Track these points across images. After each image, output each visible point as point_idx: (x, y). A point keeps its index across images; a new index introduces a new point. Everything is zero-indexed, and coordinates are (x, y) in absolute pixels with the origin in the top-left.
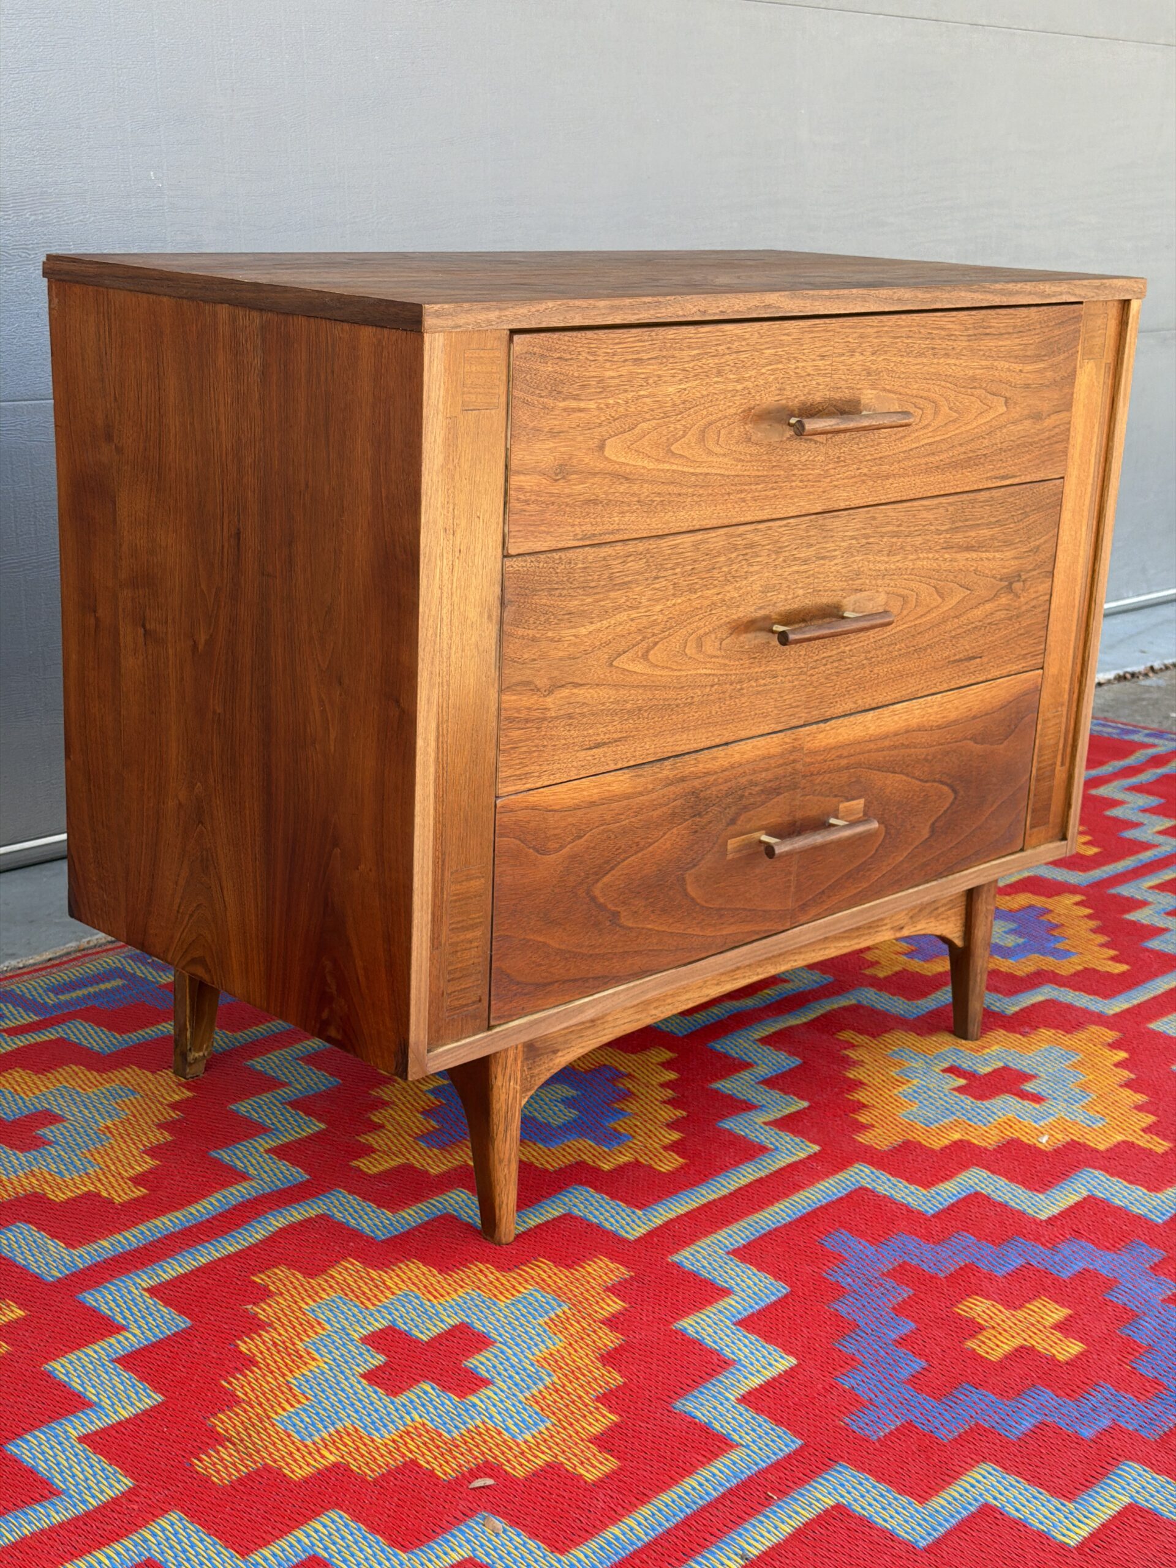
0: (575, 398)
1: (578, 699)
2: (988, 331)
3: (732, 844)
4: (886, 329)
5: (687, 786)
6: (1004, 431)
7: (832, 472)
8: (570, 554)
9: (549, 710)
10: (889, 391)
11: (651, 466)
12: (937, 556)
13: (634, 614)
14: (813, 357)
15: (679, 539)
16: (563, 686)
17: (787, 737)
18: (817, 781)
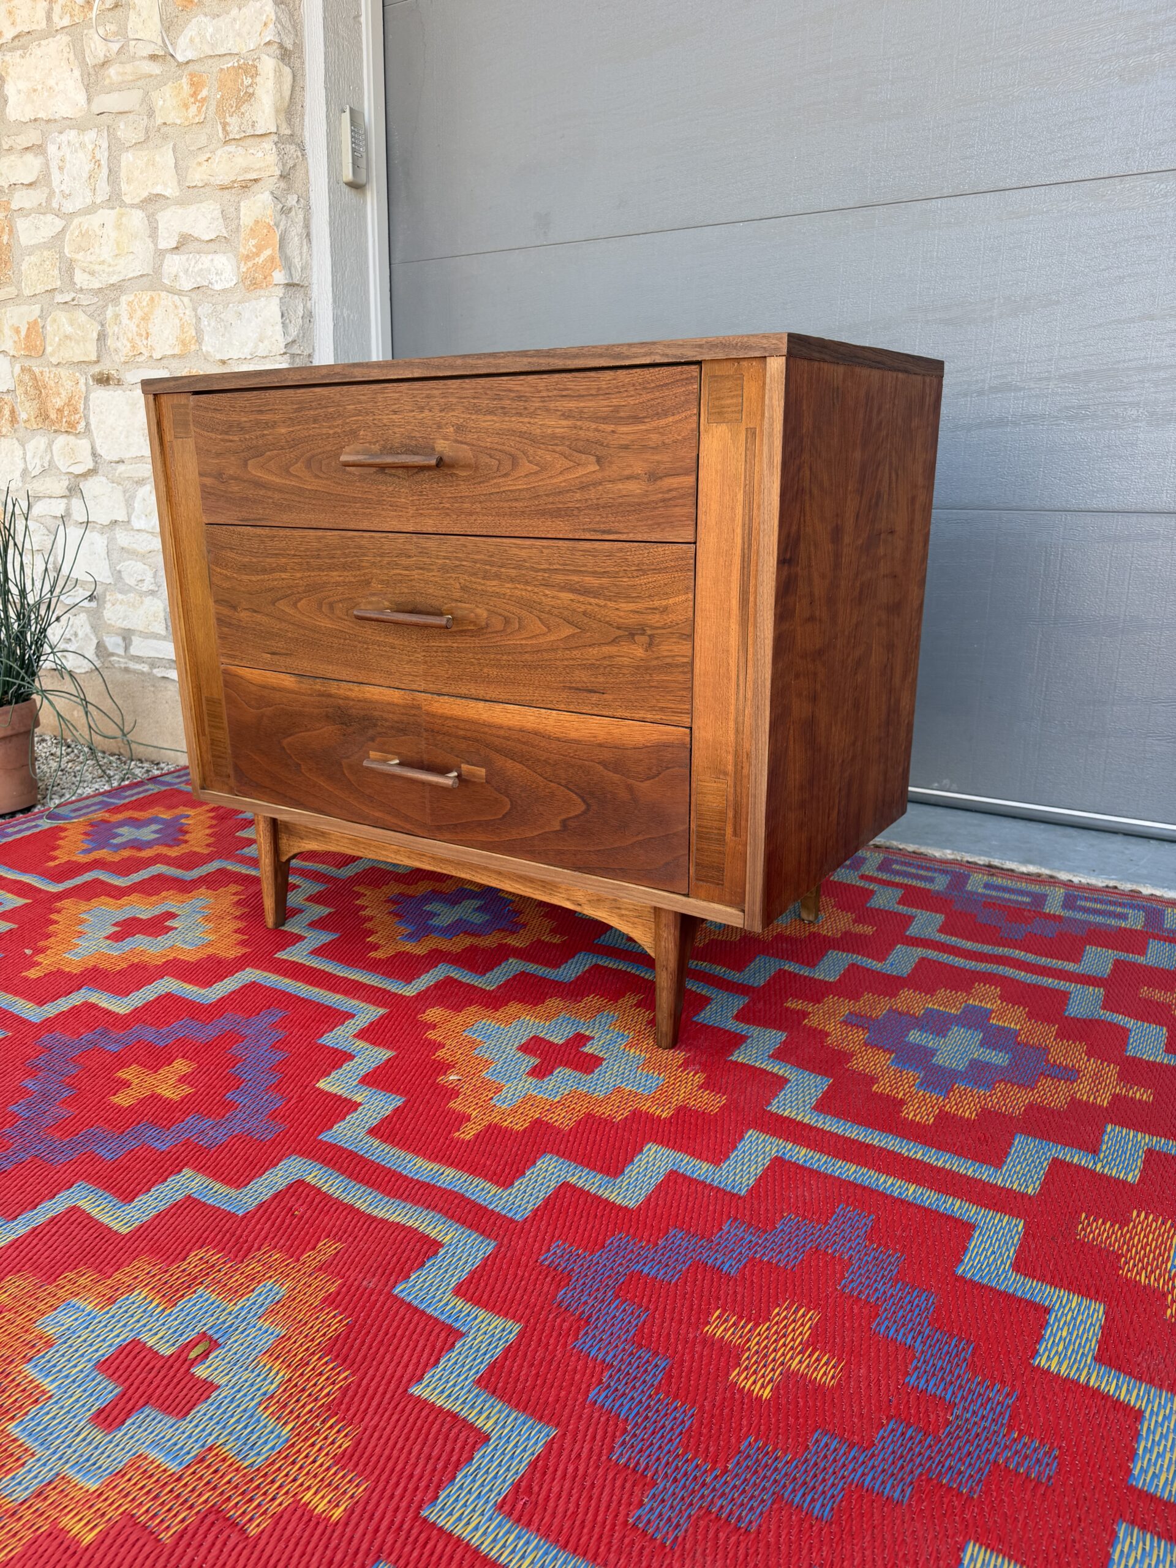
0: (227, 433)
1: (257, 620)
6: (600, 488)
7: (416, 502)
8: (239, 528)
9: (242, 621)
10: (461, 443)
11: (278, 480)
12: (536, 590)
14: (387, 412)
18: (438, 738)
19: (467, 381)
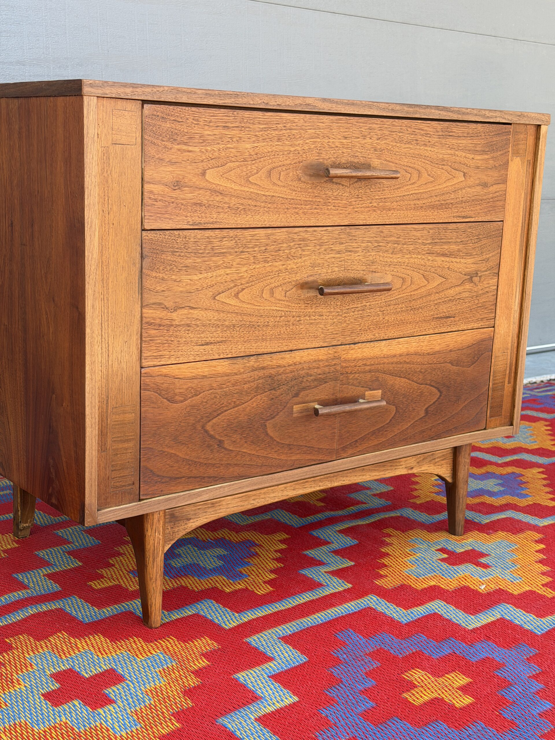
0: (185, 144)
1: (193, 316)
2: (451, 134)
3: (296, 408)
4: (385, 126)
5: (267, 372)
6: (464, 191)
7: (354, 203)
8: (185, 233)
9: (175, 320)
11: (236, 188)
12: (423, 257)
13: (228, 271)
14: (340, 137)
15: (257, 231)
16: (183, 308)
17: (331, 351)
18: (351, 377)
19: (397, 120)
